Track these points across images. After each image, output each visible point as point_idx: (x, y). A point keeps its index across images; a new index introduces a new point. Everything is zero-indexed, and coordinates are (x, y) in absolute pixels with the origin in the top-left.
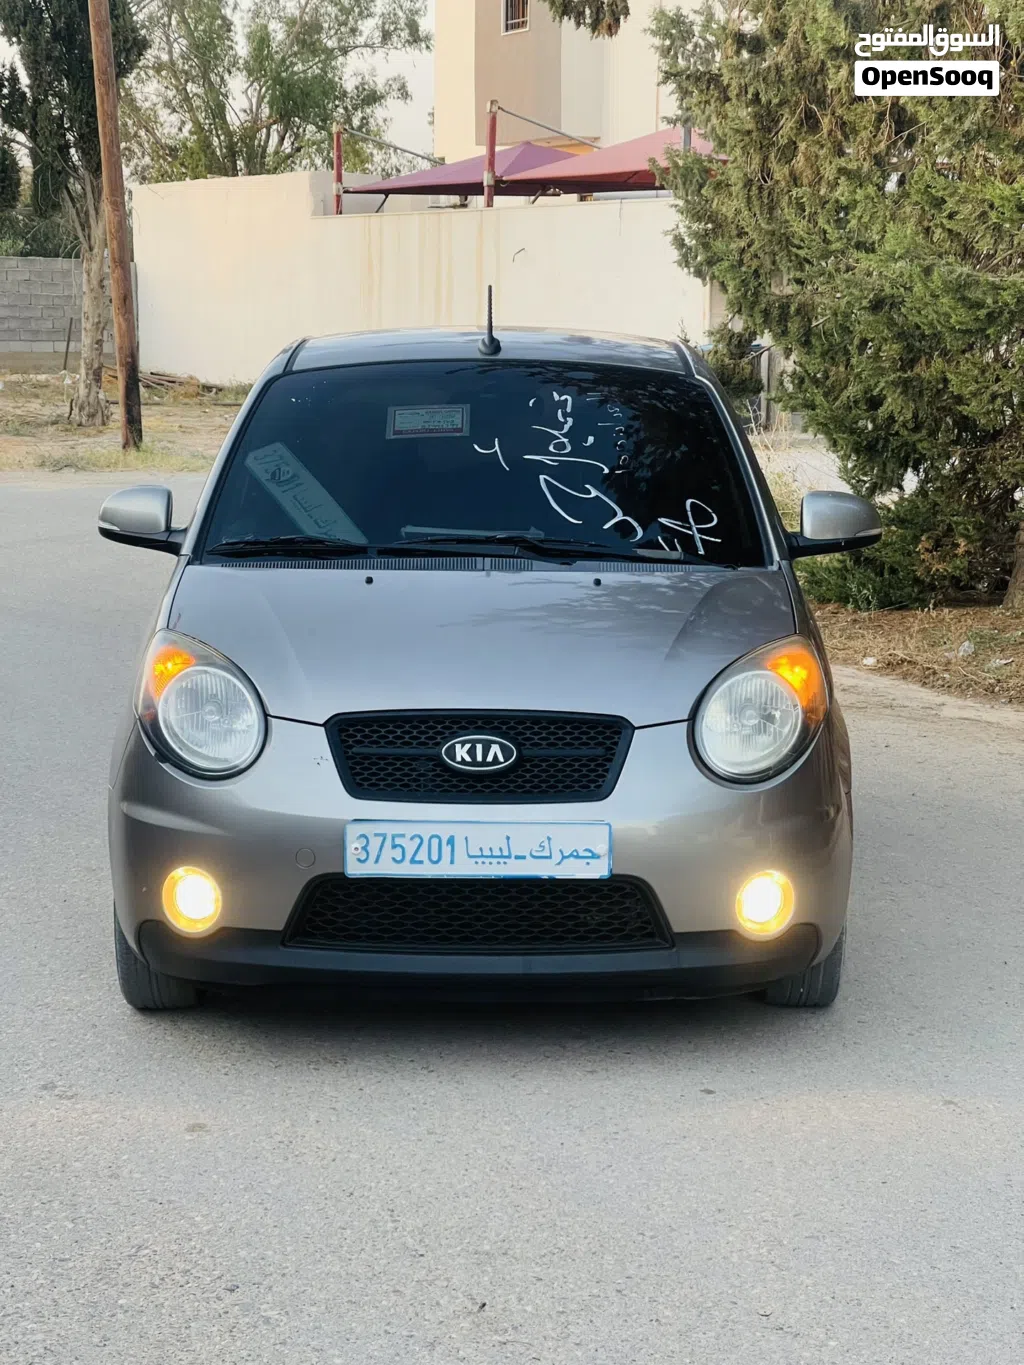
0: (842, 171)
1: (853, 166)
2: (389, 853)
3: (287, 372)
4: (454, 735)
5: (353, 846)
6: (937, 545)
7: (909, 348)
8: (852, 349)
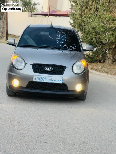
0: (90, 13)
1: (91, 13)
2: (38, 79)
3: (29, 27)
4: (46, 67)
5: (34, 78)
6: (98, 56)
7: (96, 34)
8: (90, 33)
